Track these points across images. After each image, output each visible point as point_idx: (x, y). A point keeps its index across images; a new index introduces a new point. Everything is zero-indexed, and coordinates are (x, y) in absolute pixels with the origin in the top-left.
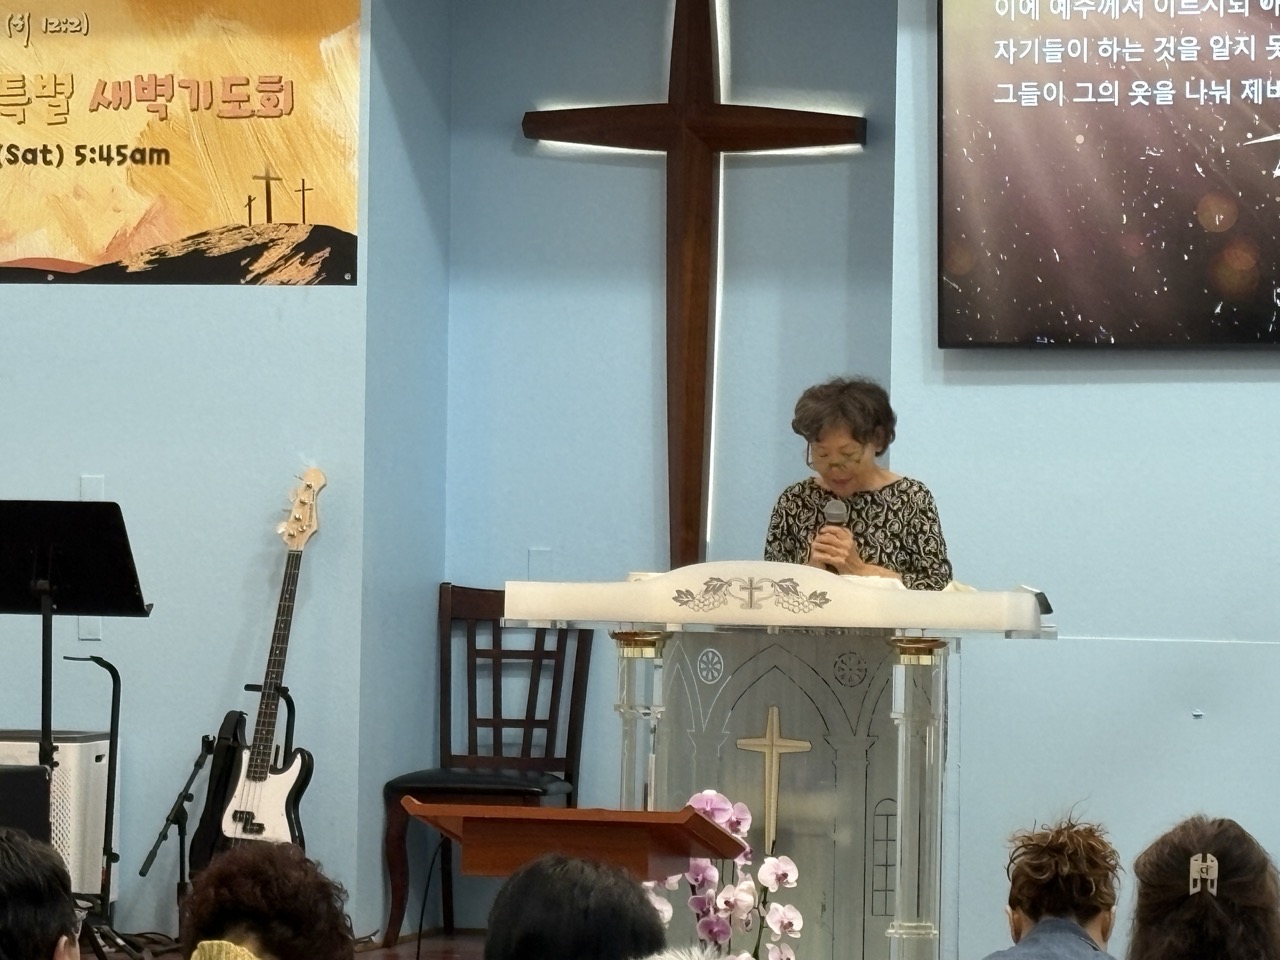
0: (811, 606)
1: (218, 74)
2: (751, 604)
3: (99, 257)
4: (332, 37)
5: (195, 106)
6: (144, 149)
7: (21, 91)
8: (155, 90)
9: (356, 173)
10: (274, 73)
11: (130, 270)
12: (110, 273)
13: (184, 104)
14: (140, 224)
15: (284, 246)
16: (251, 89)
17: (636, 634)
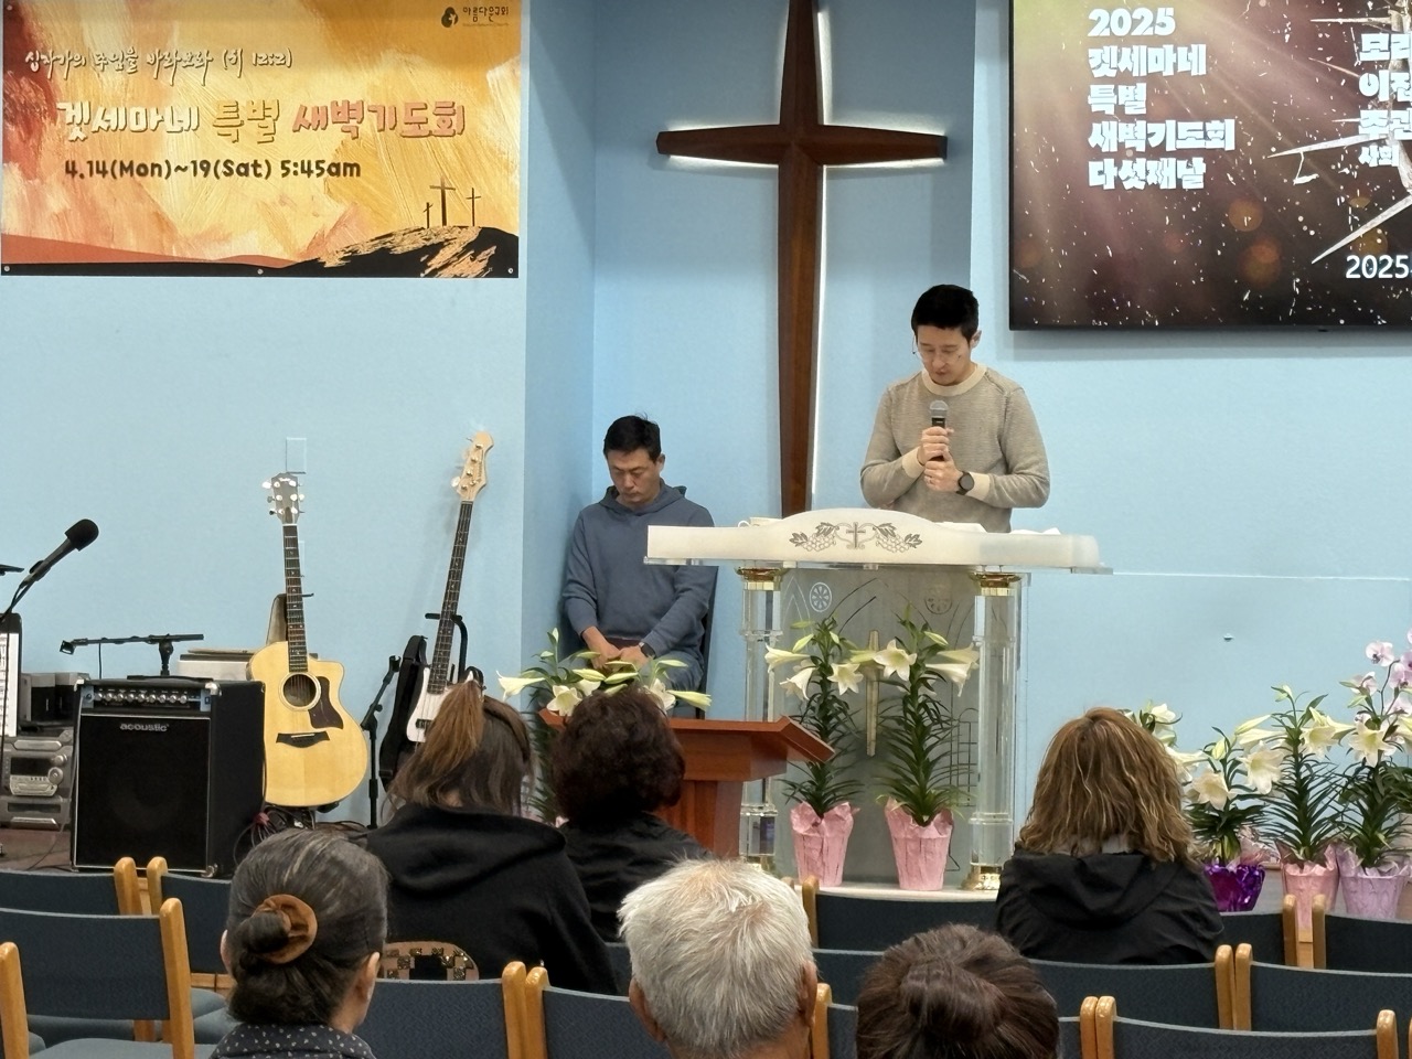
0: (906, 547)
1: (401, 100)
2: (856, 544)
3: (301, 255)
4: (497, 69)
5: (382, 127)
6: (339, 164)
7: (235, 115)
8: (348, 114)
9: (518, 183)
10: (450, 99)
11: (327, 265)
12: (311, 268)
13: (372, 126)
14: (335, 227)
15: (457, 246)
16: (429, 113)
17: (756, 570)
